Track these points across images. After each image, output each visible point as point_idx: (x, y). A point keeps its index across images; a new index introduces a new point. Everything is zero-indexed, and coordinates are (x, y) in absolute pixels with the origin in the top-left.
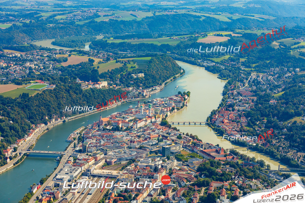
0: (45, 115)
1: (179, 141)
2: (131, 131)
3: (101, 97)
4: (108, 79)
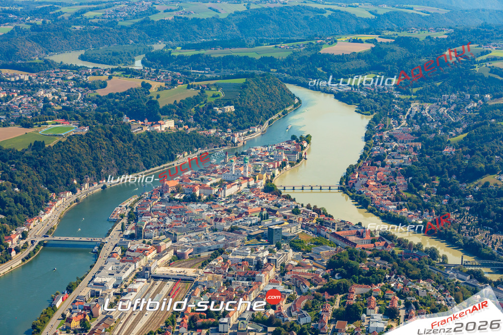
0: (72, 177)
1: (295, 218)
2: (216, 201)
3: (164, 146)
4: (175, 115)
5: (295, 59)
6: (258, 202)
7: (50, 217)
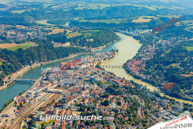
0: (30, 60)
2: (77, 70)
3: (65, 51)
5: (122, 24)
6: (92, 70)
7: (20, 73)
